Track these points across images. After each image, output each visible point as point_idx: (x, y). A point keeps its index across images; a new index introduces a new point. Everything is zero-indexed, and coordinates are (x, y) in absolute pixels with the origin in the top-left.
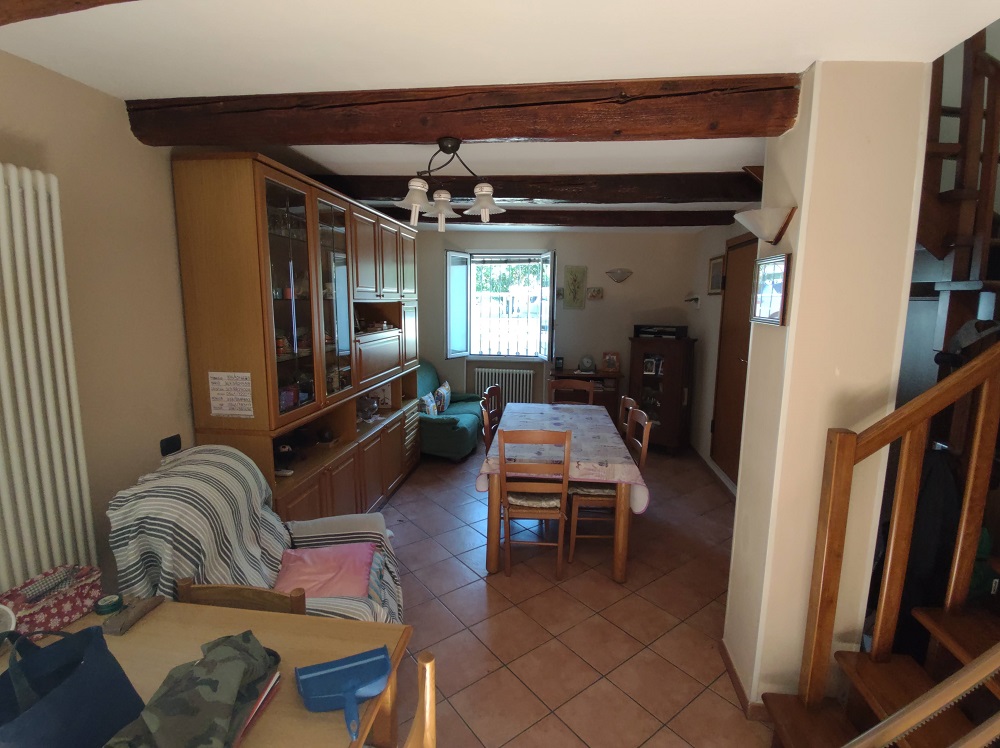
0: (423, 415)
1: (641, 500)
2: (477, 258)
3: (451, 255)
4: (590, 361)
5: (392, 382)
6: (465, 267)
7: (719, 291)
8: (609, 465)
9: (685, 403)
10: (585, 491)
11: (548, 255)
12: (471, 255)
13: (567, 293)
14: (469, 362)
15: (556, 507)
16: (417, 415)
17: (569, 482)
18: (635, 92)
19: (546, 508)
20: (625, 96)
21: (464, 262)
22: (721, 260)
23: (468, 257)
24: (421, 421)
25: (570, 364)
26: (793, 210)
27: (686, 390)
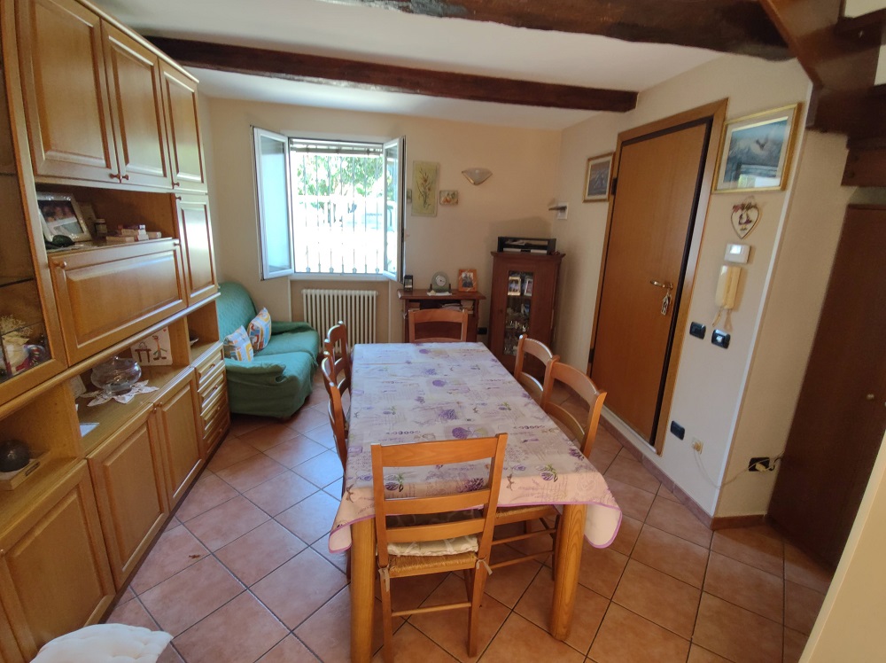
0: (231, 362)
2: (298, 143)
3: (260, 134)
4: (443, 279)
5: (170, 326)
6: (280, 156)
7: (605, 197)
8: (560, 477)
11: (394, 144)
12: (289, 138)
13: (416, 195)
14: (293, 283)
15: (471, 552)
16: (222, 365)
19: (453, 555)
21: (280, 149)
22: (608, 159)
23: (284, 140)
24: (229, 373)
25: (421, 283)
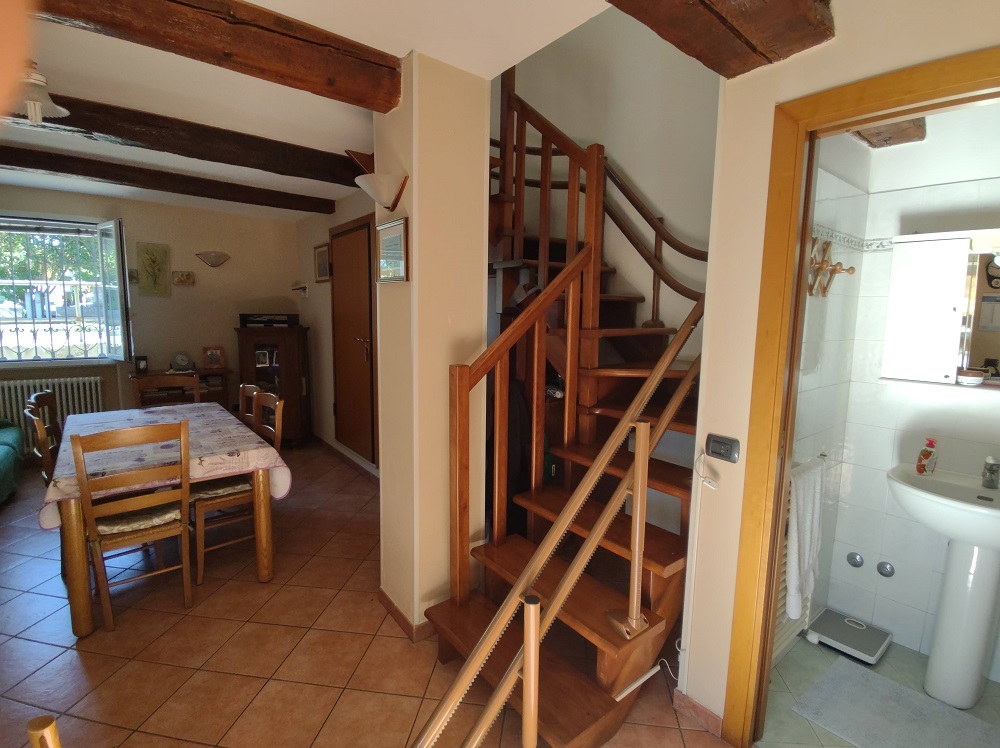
1: (282, 482)
4: (184, 358)
7: (327, 278)
8: (242, 454)
9: (304, 393)
10: (212, 494)
11: (110, 226)
13: (143, 275)
15: (175, 520)
17: (191, 485)
18: (245, 17)
19: (159, 526)
20: (233, 16)
22: (326, 248)
25: (158, 364)
26: (406, 178)
27: (304, 379)
